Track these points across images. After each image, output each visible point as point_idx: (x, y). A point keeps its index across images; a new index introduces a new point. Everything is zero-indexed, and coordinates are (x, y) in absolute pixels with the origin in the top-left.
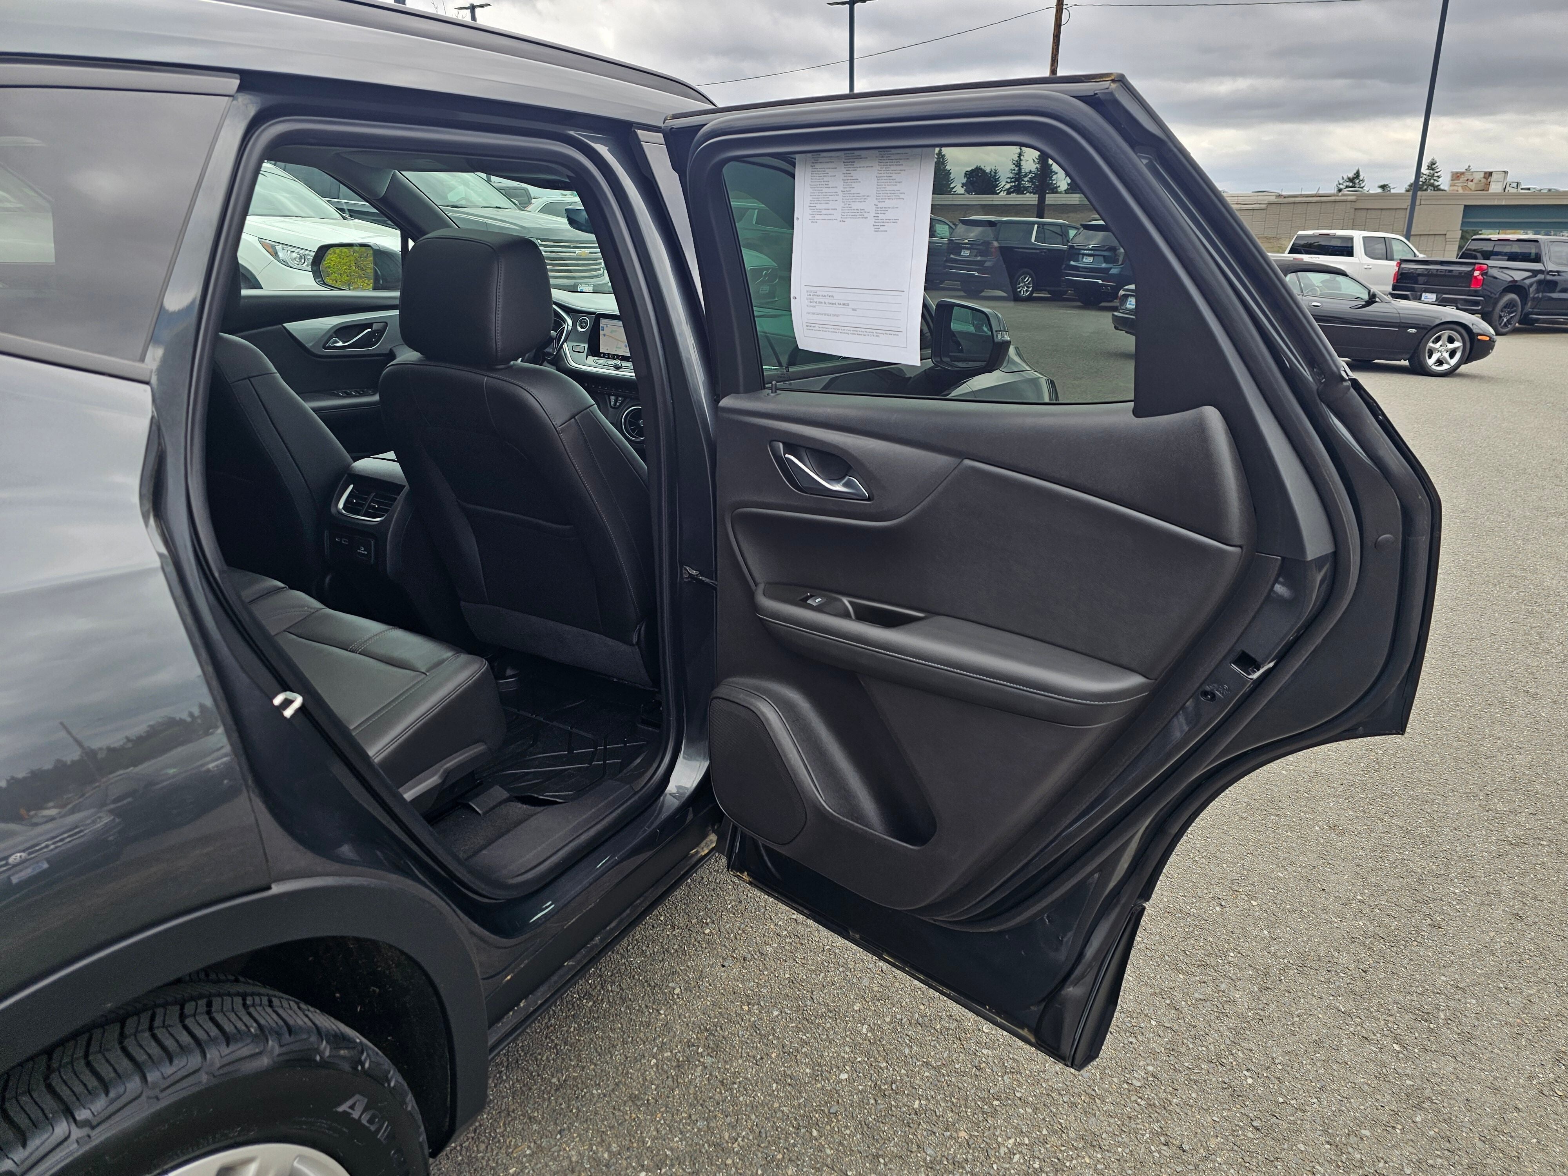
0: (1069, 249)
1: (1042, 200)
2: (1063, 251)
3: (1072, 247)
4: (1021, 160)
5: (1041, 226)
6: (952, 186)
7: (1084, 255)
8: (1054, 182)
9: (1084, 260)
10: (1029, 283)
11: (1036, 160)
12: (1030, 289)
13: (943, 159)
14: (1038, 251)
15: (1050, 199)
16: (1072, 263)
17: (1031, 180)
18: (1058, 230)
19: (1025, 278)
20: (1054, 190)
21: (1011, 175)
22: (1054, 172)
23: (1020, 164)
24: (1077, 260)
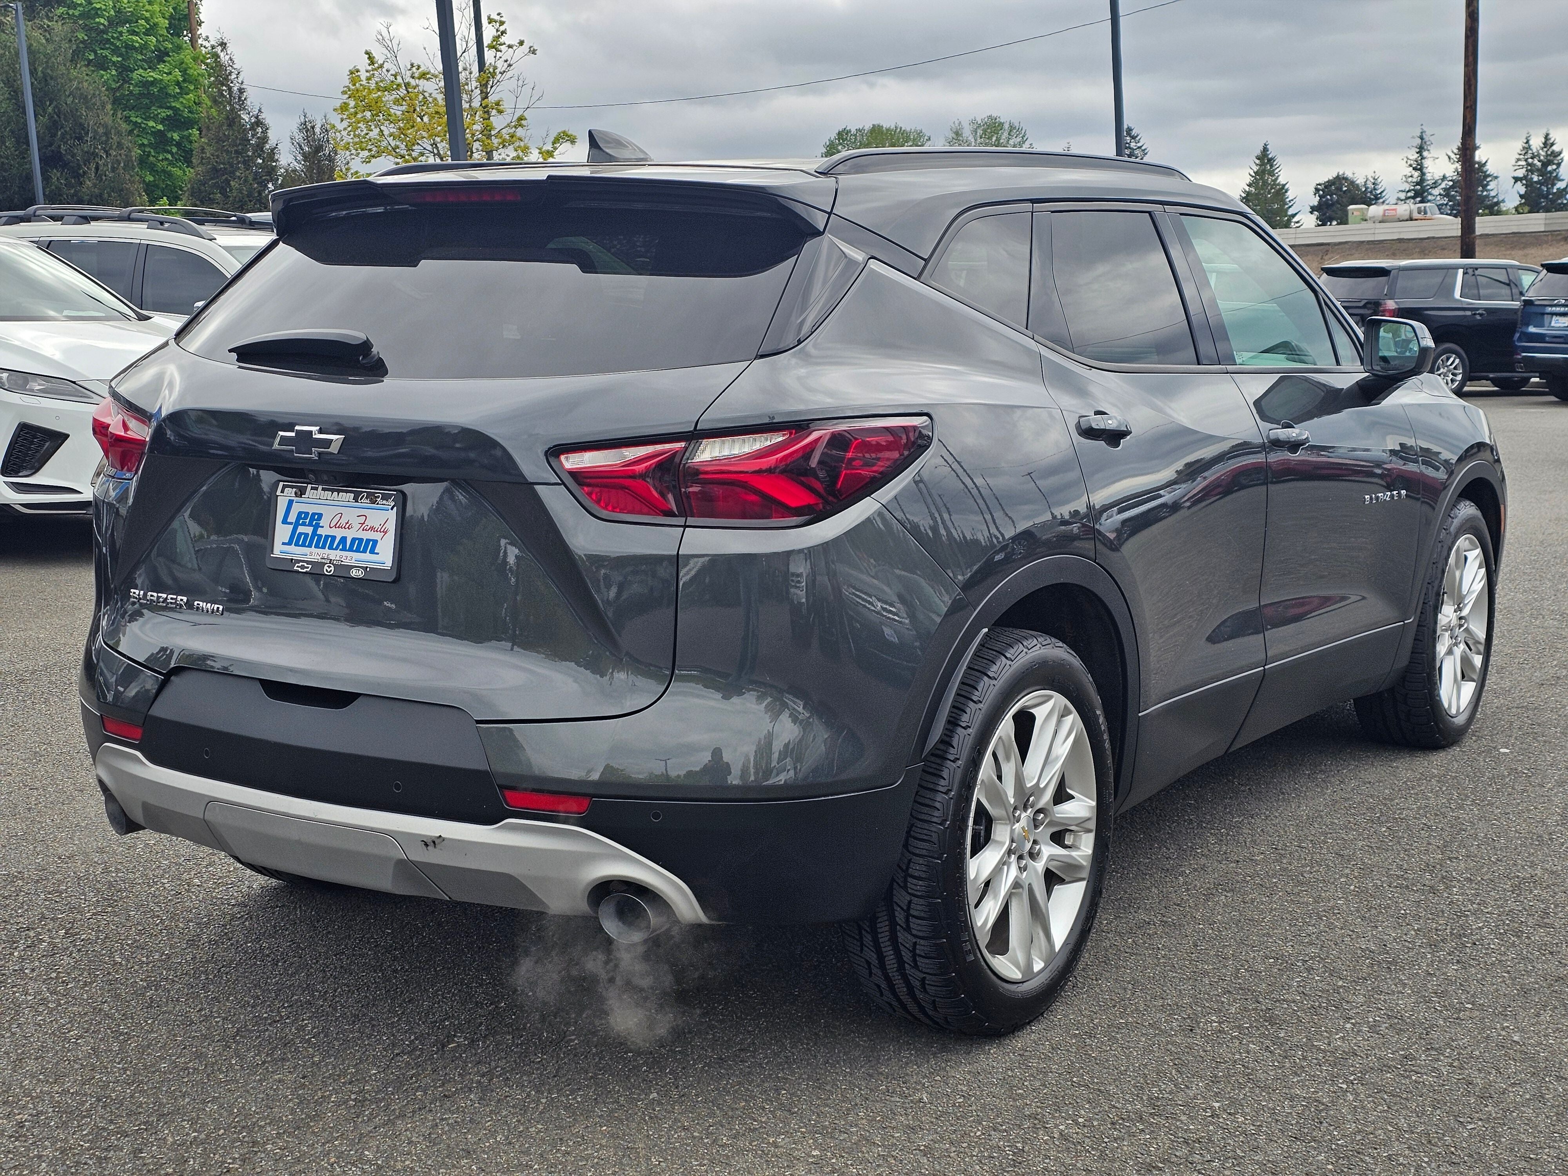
0: (1524, 306)
1: (1468, 228)
2: (1514, 311)
3: (1528, 303)
4: (1423, 158)
5: (1470, 271)
6: (1290, 212)
7: (1553, 314)
8: (1493, 194)
9: (1553, 324)
10: (1455, 368)
11: (1453, 156)
12: (1459, 377)
13: (1271, 166)
14: (1469, 313)
15: (1484, 224)
16: (1532, 329)
17: (1447, 193)
18: (1502, 276)
19: (1448, 359)
20: (1493, 209)
21: (1407, 187)
22: (1489, 176)
23: (1421, 165)
24: (1541, 325)
